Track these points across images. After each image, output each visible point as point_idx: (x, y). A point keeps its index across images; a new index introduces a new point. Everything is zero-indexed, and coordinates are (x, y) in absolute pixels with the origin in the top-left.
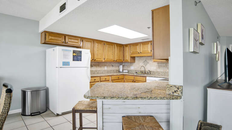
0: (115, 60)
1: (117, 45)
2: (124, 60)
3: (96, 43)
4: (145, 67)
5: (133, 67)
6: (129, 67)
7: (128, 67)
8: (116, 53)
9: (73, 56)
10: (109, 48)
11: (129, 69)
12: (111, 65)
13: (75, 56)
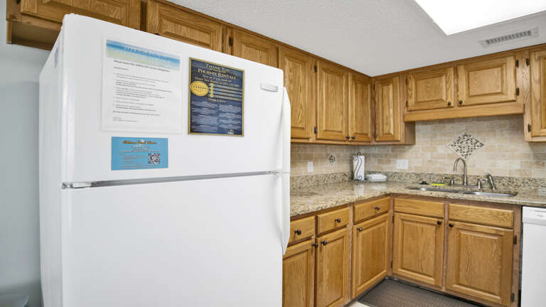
0: (350, 135)
1: (354, 79)
2: (375, 136)
3: (287, 61)
4: (465, 159)
5: (406, 161)
6: (389, 162)
7: (380, 162)
8: (352, 107)
9: (193, 97)
10: (331, 88)
11: (387, 168)
12: (328, 155)
13: (207, 96)
